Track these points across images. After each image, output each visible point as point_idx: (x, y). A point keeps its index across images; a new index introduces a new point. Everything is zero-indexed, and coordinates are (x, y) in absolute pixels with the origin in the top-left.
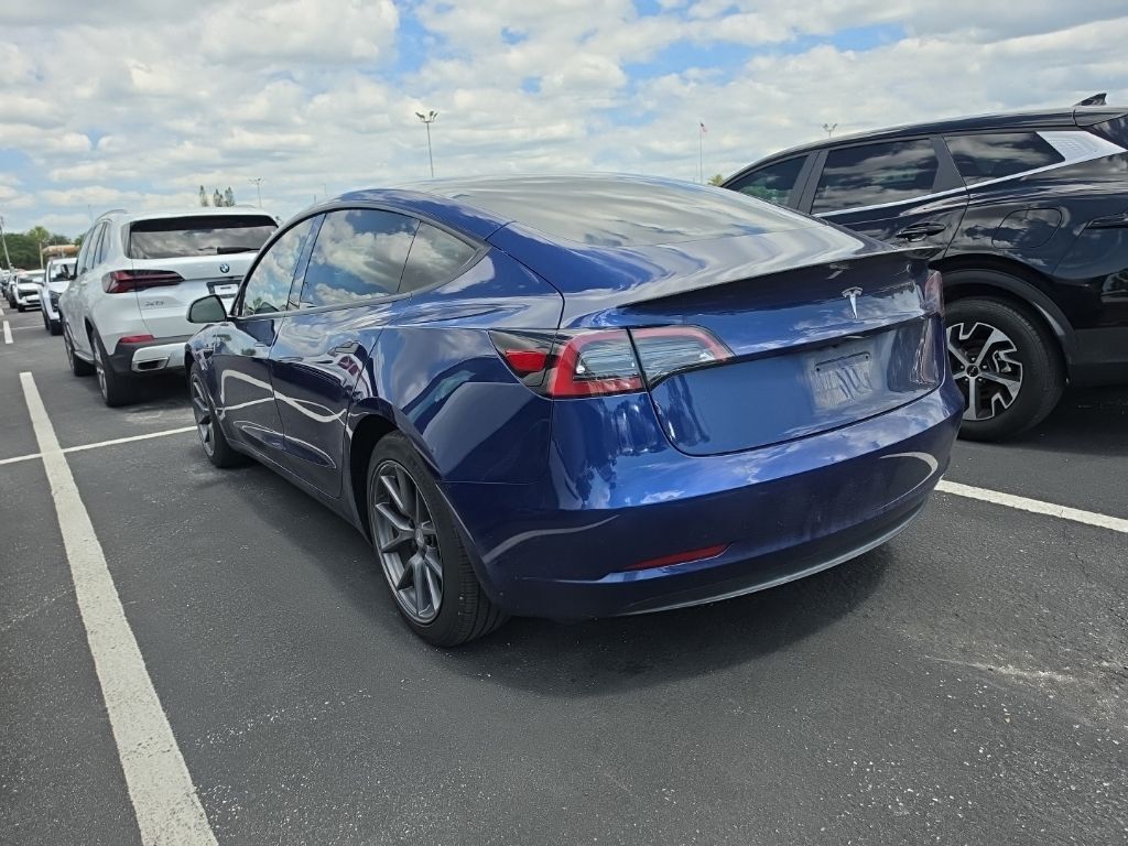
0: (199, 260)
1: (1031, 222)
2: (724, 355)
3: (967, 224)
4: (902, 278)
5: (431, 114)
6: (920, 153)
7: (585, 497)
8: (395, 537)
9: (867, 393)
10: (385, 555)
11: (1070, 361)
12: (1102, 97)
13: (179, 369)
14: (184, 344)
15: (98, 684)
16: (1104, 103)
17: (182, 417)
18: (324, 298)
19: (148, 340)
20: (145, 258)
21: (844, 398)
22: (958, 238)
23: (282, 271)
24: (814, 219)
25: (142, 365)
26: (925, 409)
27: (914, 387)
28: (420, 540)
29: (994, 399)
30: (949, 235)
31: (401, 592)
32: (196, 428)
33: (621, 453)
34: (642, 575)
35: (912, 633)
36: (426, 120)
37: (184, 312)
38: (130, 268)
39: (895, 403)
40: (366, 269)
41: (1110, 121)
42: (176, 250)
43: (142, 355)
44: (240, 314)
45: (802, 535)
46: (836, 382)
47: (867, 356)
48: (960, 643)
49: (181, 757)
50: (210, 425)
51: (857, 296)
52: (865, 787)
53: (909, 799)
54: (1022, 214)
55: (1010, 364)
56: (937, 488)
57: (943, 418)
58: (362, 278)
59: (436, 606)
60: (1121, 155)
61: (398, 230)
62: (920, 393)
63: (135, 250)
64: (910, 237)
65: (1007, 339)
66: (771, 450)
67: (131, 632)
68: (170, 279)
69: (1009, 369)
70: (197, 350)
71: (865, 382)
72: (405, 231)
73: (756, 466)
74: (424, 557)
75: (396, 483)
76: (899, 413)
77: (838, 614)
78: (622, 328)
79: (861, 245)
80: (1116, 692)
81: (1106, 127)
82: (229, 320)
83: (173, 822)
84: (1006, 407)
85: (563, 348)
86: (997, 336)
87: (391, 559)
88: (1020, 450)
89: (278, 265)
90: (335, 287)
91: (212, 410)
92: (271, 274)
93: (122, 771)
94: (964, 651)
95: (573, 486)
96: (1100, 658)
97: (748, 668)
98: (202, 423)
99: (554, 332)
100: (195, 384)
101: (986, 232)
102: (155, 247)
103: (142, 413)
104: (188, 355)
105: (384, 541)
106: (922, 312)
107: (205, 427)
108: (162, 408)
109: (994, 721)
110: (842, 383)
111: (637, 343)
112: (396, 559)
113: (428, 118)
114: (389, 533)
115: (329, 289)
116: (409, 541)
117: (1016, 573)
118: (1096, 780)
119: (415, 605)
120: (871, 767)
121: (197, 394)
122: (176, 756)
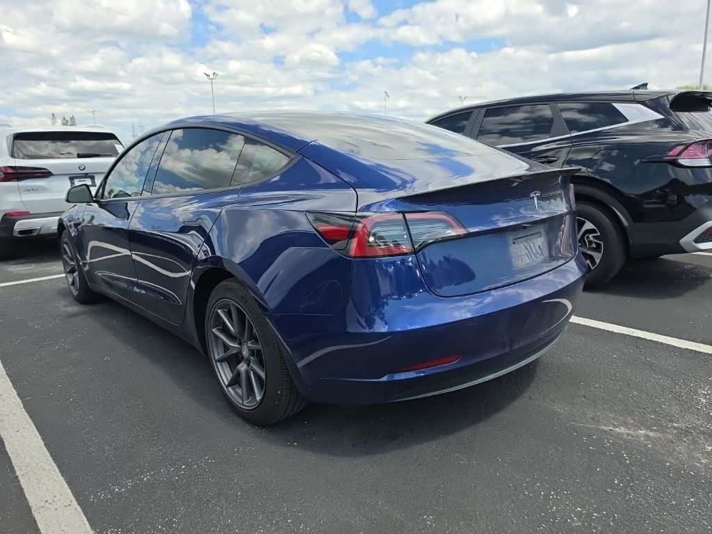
0: (64, 161)
2: (462, 232)
3: (570, 157)
5: (214, 74)
7: (371, 326)
8: (225, 352)
9: (540, 258)
10: (218, 363)
12: (645, 85)
13: (53, 234)
14: (58, 218)
15: (9, 458)
16: (646, 88)
18: (160, 190)
19: (26, 215)
20: (23, 158)
21: (528, 261)
22: (565, 165)
23: (129, 173)
24: (497, 149)
25: (21, 232)
26: (563, 274)
27: (557, 259)
28: (245, 353)
30: (560, 163)
31: (230, 388)
32: (64, 275)
35: (559, 408)
36: (211, 78)
37: (64, 196)
38: (14, 165)
40: (187, 172)
41: (653, 99)
42: (45, 153)
43: (21, 225)
44: (102, 198)
46: (524, 251)
47: (540, 235)
48: (590, 414)
49: (79, 509)
50: (76, 274)
51: (538, 197)
52: (551, 508)
53: (579, 515)
55: (596, 243)
56: (571, 320)
58: (184, 177)
59: (258, 398)
61: (207, 148)
62: (562, 262)
63: (17, 153)
65: (594, 227)
67: (30, 420)
68: (44, 174)
69: (594, 246)
70: (70, 221)
71: (539, 252)
72: (213, 148)
74: (248, 365)
75: (229, 314)
77: (514, 398)
78: (398, 212)
79: (528, 166)
80: (685, 442)
82: (95, 202)
84: (592, 269)
85: (360, 225)
86: (588, 225)
87: (222, 366)
89: (126, 169)
91: (78, 262)
92: (120, 174)
93: (35, 522)
94: (593, 419)
96: (671, 421)
97: (466, 433)
98: (69, 272)
99: (354, 214)
100: (65, 245)
101: (578, 162)
102: (30, 151)
103: (20, 266)
104: (61, 225)
105: (217, 354)
106: (566, 210)
107: (71, 275)
108: (34, 262)
109: (620, 462)
110: (527, 252)
111: (409, 223)
112: (226, 366)
113: (211, 76)
114: (221, 348)
115: (162, 185)
116: (236, 354)
117: (614, 370)
118: (686, 497)
119: (242, 398)
120: (552, 495)
121: (66, 253)
122: (76, 509)
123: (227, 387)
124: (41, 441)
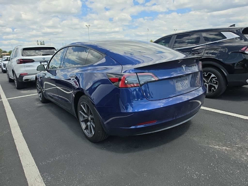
0: (38, 57)
1: (220, 51)
2: (157, 79)
3: (206, 51)
4: (194, 63)
5: (89, 25)
6: (195, 36)
7: (127, 110)
8: (84, 118)
9: (187, 87)
10: (82, 122)
11: (228, 81)
12: (234, 25)
13: (34, 81)
14: (36, 75)
15: (17, 151)
16: (235, 26)
17: (34, 92)
18: (67, 66)
19: (26, 74)
20: (26, 56)
21: (182, 89)
22: (204, 54)
23: (57, 60)
24: (174, 50)
25: (25, 80)
26: (198, 91)
27: (196, 86)
28: (89, 119)
29: (212, 89)
30: (202, 54)
32: (37, 94)
33: (134, 100)
34: (139, 127)
35: (195, 139)
36: (88, 27)
37: (36, 68)
38: (23, 58)
39: (192, 90)
40: (76, 59)
41: (236, 30)
42: (33, 54)
43: (25, 78)
44: (48, 69)
45: (173, 118)
46: (180, 85)
47: (187, 79)
48: (206, 141)
49: (37, 167)
50: (41, 93)
51: (185, 67)
52: (187, 172)
53: (197, 175)
54: (218, 49)
56: (201, 108)
57: (202, 93)
58: (75, 61)
59: (93, 133)
60: (239, 37)
61: (83, 51)
62: (197, 88)
63: (24, 54)
64: (194, 54)
66: (166, 100)
67: (24, 140)
68: (32, 61)
69: (215, 83)
70: (38, 77)
71: (186, 85)
72: (85, 51)
73: (163, 103)
74: (90, 123)
75: (84, 106)
76: (193, 92)
77: (180, 135)
78: (135, 73)
79: (185, 56)
80: (239, 151)
81: (235, 31)
82: (46, 70)
83: (36, 181)
84: (215, 91)
85: (122, 77)
86: (213, 75)
88: (217, 100)
89: (57, 58)
90: (69, 63)
91: (41, 90)
92: (55, 60)
93: (24, 170)
94: (207, 143)
95: (124, 107)
96: (236, 144)
97: (161, 147)
98: (39, 93)
99: (120, 74)
100: (38, 84)
101: (210, 53)
102: (28, 54)
103: (25, 91)
104: (36, 78)
105: (81, 119)
106: (198, 70)
107: (40, 94)
108: (29, 90)
109: (214, 158)
110: (181, 85)
111: (138, 76)
112: (84, 123)
113: (88, 26)
114: (82, 117)
115: (68, 64)
116: (87, 119)
117: (218, 126)
118: (236, 170)
119: (88, 133)
120: (188, 168)
121: (38, 87)
122: (36, 167)
123: (84, 130)
124: (27, 146)
